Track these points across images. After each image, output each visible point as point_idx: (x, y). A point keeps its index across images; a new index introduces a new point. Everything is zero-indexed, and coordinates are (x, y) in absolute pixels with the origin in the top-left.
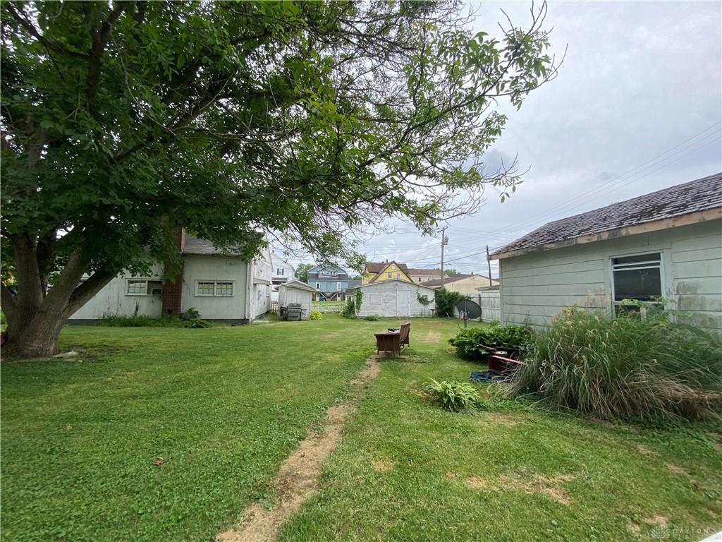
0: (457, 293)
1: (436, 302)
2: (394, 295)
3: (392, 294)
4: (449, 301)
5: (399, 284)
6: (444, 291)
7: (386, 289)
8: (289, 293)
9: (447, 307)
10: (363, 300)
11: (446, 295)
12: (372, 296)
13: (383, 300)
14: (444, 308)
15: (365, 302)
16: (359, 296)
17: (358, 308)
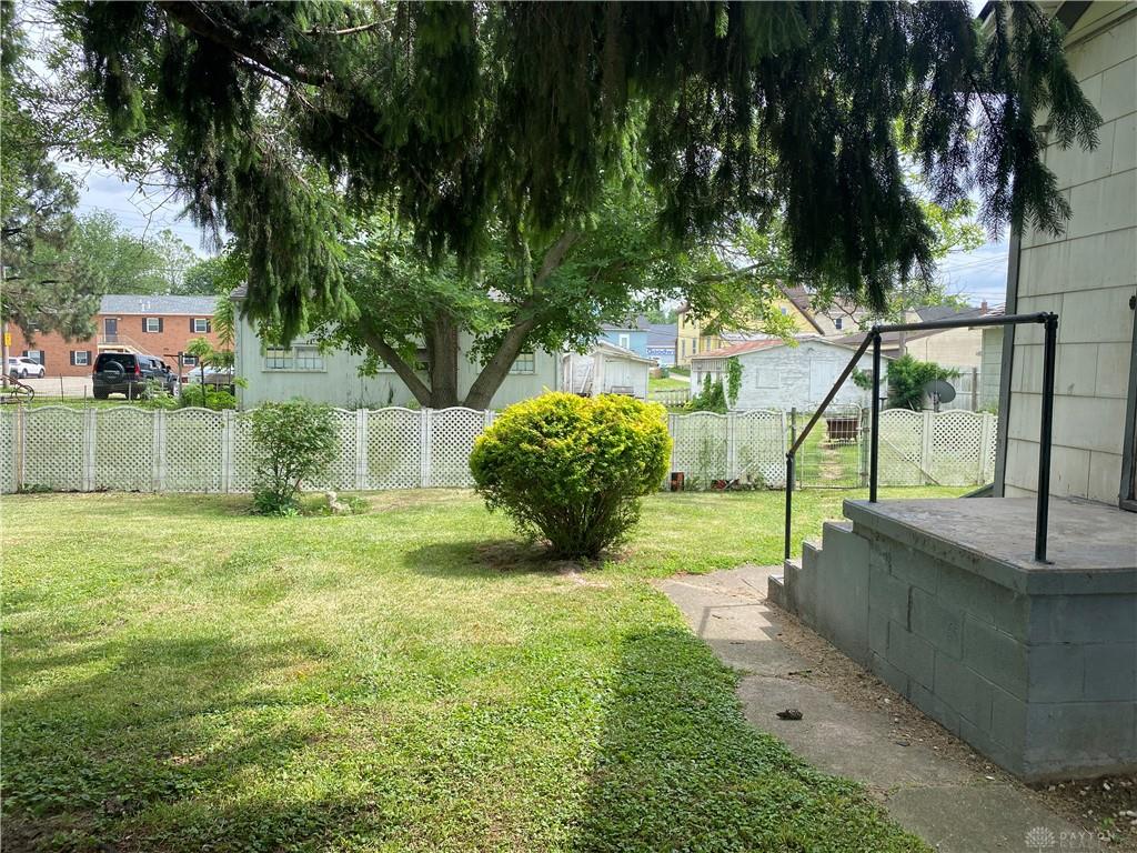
0: (933, 366)
1: (890, 383)
2: (804, 370)
3: (801, 368)
4: (918, 382)
5: (815, 347)
6: (907, 361)
7: (788, 358)
8: (611, 365)
9: (912, 392)
10: (743, 380)
11: (912, 368)
12: (762, 373)
13: (782, 379)
14: (906, 395)
15: (747, 385)
16: (735, 372)
17: (733, 395)
